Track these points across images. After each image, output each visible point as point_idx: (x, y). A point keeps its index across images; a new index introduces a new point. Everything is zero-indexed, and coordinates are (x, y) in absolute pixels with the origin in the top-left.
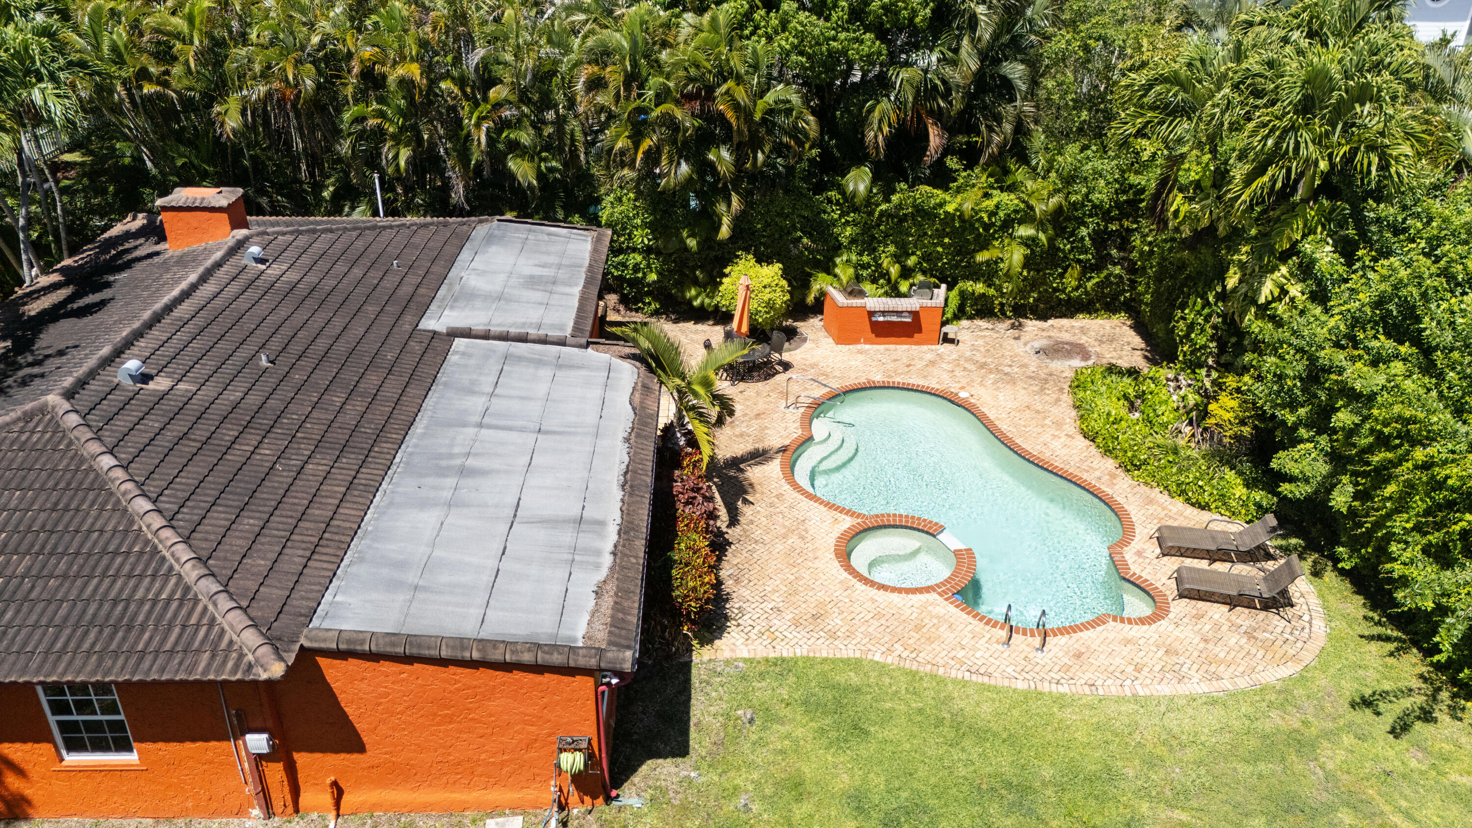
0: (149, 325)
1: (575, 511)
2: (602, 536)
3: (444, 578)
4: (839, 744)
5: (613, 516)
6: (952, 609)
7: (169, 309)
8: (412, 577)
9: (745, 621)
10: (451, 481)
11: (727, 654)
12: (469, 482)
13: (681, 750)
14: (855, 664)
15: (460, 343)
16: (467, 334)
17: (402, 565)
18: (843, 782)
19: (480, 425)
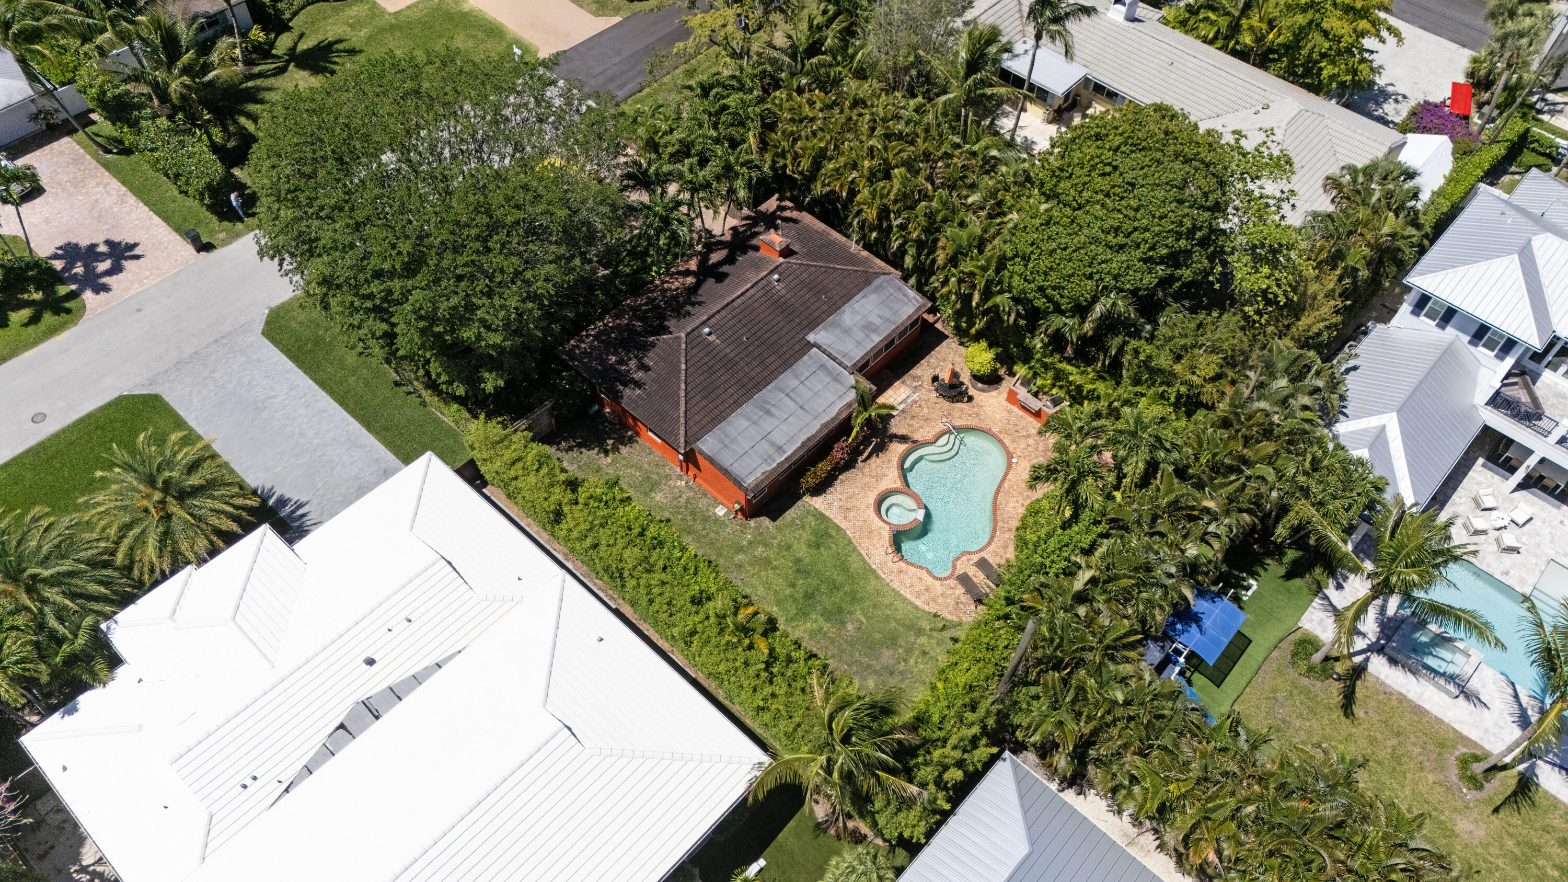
0: (723, 308)
1: (781, 444)
2: (781, 455)
3: (734, 447)
4: (809, 546)
5: (789, 452)
6: (887, 535)
7: (733, 301)
8: (727, 442)
9: (829, 497)
10: (760, 413)
11: (812, 503)
12: (765, 417)
13: (774, 520)
14: (838, 528)
15: (815, 350)
16: (819, 347)
17: (727, 436)
18: (800, 554)
19: (787, 395)
